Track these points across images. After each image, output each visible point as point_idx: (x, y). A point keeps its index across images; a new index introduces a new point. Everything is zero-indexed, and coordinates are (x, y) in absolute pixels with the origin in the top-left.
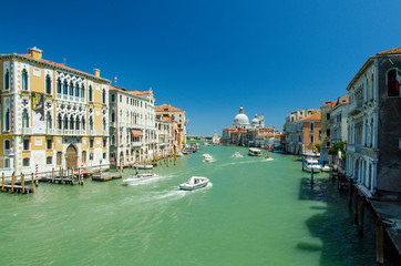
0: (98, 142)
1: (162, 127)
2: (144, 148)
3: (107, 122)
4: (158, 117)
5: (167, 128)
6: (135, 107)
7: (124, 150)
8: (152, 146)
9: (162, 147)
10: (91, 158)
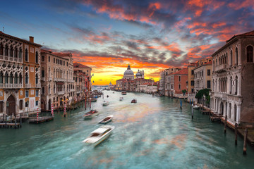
0: (32, 92)
1: (78, 80)
2: (66, 96)
3: (39, 77)
4: (75, 72)
5: (81, 80)
6: (60, 66)
7: (52, 98)
8: (72, 94)
9: (78, 95)
10: (27, 105)
